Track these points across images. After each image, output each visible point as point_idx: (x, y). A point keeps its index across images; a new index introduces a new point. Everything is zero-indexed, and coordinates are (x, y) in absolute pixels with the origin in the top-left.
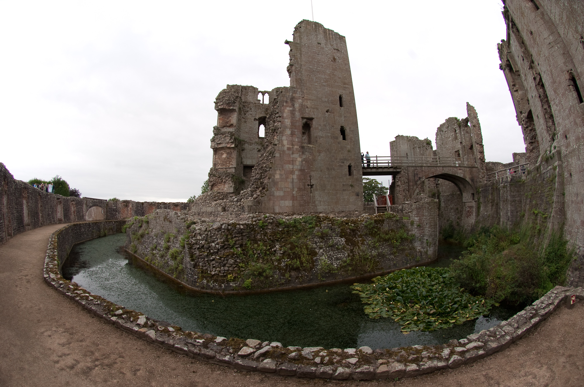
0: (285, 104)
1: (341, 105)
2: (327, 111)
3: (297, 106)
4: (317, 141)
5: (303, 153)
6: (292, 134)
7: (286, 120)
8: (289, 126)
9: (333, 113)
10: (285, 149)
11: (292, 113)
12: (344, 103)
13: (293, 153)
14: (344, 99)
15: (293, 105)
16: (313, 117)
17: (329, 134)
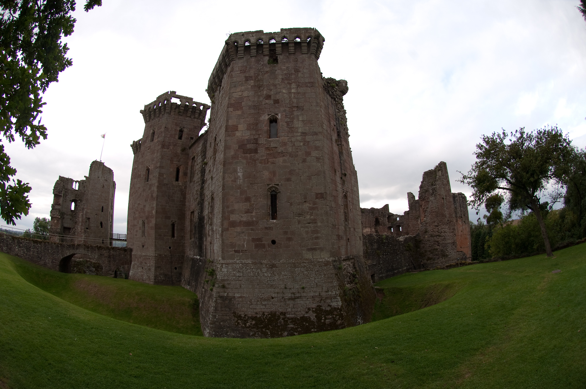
0: (80, 211)
1: (102, 211)
2: (96, 215)
3: (84, 212)
4: (90, 228)
5: (85, 233)
6: (82, 225)
7: (80, 219)
8: (81, 222)
9: (98, 215)
10: (79, 231)
11: (82, 215)
12: (103, 210)
13: (81, 233)
14: (104, 208)
15: (83, 212)
16: (90, 217)
17: (96, 225)
